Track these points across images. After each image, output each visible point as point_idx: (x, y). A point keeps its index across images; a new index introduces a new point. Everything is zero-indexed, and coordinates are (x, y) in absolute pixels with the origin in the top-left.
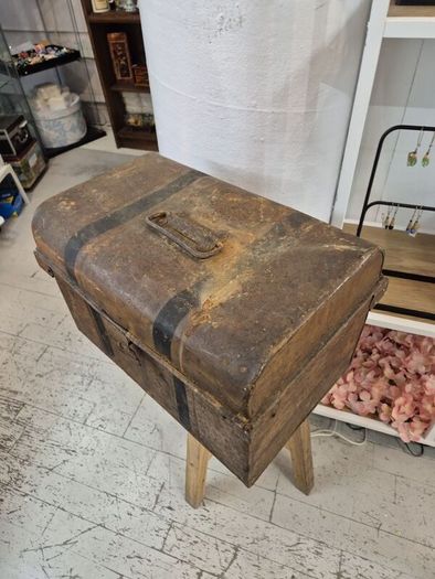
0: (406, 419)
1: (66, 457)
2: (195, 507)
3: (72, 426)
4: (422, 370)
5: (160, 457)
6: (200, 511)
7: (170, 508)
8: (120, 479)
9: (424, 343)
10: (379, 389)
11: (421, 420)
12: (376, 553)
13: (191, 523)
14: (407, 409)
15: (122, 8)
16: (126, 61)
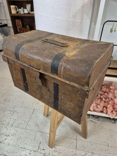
0: (111, 111)
1: (6, 137)
2: (52, 148)
3: (8, 127)
4: (112, 98)
5: (39, 134)
6: (54, 149)
7: (43, 149)
8: (25, 142)
9: (112, 91)
10: (102, 104)
11: (115, 111)
12: (109, 153)
13: (51, 153)
14: (111, 108)
15: (20, 13)
16: (21, 27)
